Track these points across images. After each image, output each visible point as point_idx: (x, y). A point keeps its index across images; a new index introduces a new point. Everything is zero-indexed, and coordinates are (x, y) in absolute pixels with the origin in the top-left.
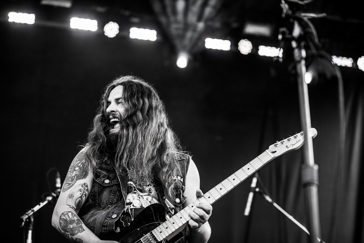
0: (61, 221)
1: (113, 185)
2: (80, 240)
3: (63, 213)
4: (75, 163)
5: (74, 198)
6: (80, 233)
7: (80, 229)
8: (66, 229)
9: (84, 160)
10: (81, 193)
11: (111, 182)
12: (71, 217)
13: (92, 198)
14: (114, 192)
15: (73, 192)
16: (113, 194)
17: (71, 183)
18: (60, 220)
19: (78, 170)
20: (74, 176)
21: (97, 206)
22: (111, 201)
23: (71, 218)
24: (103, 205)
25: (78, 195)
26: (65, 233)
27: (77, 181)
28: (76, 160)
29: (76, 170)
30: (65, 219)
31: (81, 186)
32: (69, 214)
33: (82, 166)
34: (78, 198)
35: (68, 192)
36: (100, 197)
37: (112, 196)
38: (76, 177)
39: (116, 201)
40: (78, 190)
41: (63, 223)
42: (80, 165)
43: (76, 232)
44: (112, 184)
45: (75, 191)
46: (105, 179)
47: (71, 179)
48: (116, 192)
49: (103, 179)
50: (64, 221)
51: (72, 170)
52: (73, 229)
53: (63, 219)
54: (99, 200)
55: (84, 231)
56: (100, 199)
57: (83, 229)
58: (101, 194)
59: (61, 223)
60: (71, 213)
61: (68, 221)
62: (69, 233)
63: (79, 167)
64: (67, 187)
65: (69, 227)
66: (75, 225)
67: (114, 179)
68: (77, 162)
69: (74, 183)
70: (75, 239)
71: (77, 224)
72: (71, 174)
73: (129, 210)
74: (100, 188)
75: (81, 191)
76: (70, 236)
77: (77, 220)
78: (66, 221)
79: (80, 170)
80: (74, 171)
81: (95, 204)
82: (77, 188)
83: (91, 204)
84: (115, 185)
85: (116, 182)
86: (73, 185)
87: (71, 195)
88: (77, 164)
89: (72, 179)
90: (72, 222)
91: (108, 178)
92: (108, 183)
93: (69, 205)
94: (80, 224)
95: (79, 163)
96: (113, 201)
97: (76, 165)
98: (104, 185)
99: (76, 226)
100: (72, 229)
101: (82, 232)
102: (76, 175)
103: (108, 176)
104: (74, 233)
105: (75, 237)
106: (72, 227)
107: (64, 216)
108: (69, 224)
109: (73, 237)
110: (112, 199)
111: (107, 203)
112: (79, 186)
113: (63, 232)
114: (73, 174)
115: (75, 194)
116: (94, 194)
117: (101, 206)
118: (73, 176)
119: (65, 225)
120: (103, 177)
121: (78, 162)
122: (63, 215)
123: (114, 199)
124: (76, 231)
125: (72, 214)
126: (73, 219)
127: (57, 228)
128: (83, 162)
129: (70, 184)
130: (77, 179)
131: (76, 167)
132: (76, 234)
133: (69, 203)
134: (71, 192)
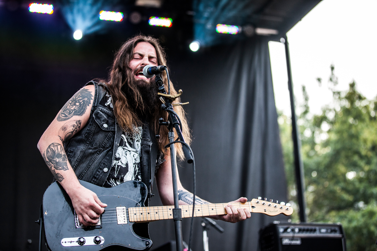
0: (49, 150)
1: (110, 131)
2: (61, 177)
3: (53, 143)
4: (78, 98)
5: (67, 131)
6: (64, 170)
7: (65, 166)
8: (52, 160)
9: (86, 98)
10: (73, 128)
11: (109, 128)
12: (59, 150)
13: (86, 134)
14: (109, 137)
15: (67, 125)
16: (107, 139)
17: (68, 116)
18: (48, 148)
19: (78, 106)
20: (73, 110)
21: (88, 143)
22: (104, 145)
23: (59, 152)
24: (95, 145)
25: (70, 129)
26: (49, 162)
27: (74, 116)
28: (79, 95)
29: (76, 105)
30: (53, 150)
31: (75, 122)
32: (58, 146)
33: (83, 103)
34: (70, 132)
35: (62, 123)
36: (93, 137)
37: (106, 141)
38: (74, 111)
39: (109, 146)
40: (72, 125)
41: (50, 153)
42: (81, 102)
43: (60, 168)
44: (109, 129)
45: (69, 125)
46: (104, 122)
47: (68, 111)
48: (111, 138)
49: (103, 122)
50: (52, 151)
51: (72, 103)
52: (58, 164)
53: (52, 149)
54: (92, 139)
55: (67, 170)
56: (94, 138)
57: (67, 167)
58: (96, 135)
59: (48, 151)
60: (60, 146)
61: (56, 154)
62: (53, 165)
63: (80, 103)
64: (63, 117)
65: (55, 160)
66: (61, 160)
67: (112, 125)
68: (79, 97)
69: (70, 116)
70: (56, 173)
71: (63, 161)
72: (71, 106)
73: (116, 166)
74: (97, 129)
75: (74, 127)
76: (53, 168)
77: (64, 155)
78: (54, 152)
79: (80, 106)
80: (74, 105)
81: (87, 141)
82: (72, 122)
83: (83, 140)
84: (112, 131)
85: (113, 128)
86: (69, 118)
87: (65, 128)
88: (79, 100)
89: (70, 112)
90: (59, 156)
91: (107, 123)
92: (106, 128)
93: (60, 137)
94: (66, 161)
95: (81, 100)
96: (106, 145)
97: (77, 100)
98: (102, 128)
99: (62, 162)
100: (57, 162)
101: (66, 170)
102: (75, 109)
103: (108, 121)
104: (58, 168)
105: (57, 171)
106: (58, 160)
107: (53, 147)
108: (56, 156)
109: (56, 170)
110: (105, 143)
111: (99, 145)
112: (74, 122)
113: (47, 160)
114: (72, 107)
115: (68, 128)
116: (90, 132)
117: (92, 145)
118: (71, 110)
119: (52, 155)
120: (104, 121)
121: (81, 98)
122: (52, 145)
123: (107, 144)
124: (61, 166)
125: (61, 148)
126: (61, 153)
127: (42, 153)
128: (84, 100)
129: (66, 116)
130: (74, 114)
131: (77, 102)
132: (59, 170)
133: (60, 135)
134: (65, 125)
